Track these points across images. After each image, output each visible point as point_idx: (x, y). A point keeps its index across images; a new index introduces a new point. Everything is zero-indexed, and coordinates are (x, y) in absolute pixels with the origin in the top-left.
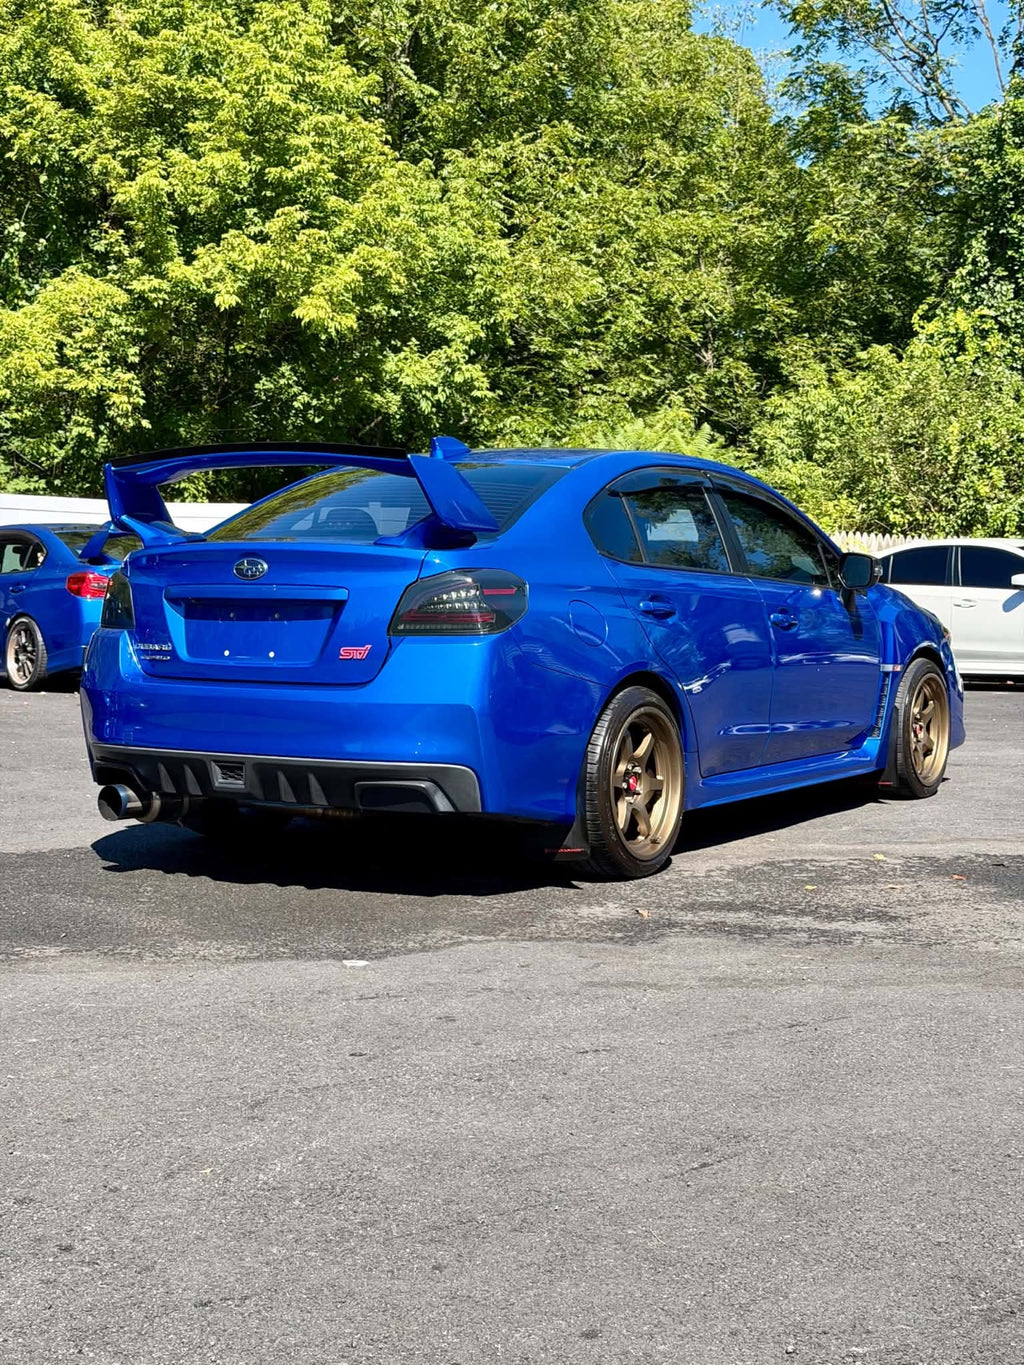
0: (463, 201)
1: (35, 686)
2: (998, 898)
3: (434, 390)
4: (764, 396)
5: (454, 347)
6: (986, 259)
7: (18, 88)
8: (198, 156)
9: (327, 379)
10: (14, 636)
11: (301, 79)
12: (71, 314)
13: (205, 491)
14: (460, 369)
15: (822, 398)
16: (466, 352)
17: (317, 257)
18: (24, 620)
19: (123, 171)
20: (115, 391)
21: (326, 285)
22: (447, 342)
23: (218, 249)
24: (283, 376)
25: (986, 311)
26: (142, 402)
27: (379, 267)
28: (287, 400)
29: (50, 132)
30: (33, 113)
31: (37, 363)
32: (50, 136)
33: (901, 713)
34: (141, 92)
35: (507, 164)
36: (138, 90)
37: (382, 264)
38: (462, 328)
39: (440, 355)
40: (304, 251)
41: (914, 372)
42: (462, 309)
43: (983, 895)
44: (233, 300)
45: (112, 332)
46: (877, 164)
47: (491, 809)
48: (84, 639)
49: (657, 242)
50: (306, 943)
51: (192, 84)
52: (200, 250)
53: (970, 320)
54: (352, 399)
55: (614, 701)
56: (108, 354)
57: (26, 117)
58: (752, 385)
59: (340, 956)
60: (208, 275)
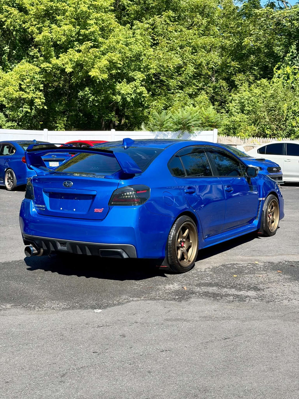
0: (139, 37)
1: (13, 189)
2: (290, 280)
3: (131, 94)
4: (230, 92)
5: (137, 82)
6: (296, 51)
7: (6, 6)
8: (60, 26)
9: (99, 91)
10: (7, 175)
11: (91, 3)
12: (23, 75)
13: (64, 127)
14: (139, 88)
15: (246, 94)
16: (140, 83)
17: (96, 57)
18: (10, 170)
19: (38, 31)
20: (36, 98)
21: (98, 65)
22: (135, 80)
23: (66, 55)
24: (86, 91)
25: (296, 67)
26: (44, 101)
27: (114, 59)
28: (88, 98)
29: (16, 20)
30: (11, 14)
31: (13, 90)
32: (16, 21)
33: (265, 212)
34: (43, 7)
35: (152, 25)
36: (42, 7)
37: (115, 58)
38: (139, 76)
39: (133, 84)
40: (92, 55)
41: (274, 88)
42: (139, 70)
43: (286, 279)
44: (71, 70)
45: (35, 80)
46: (264, 21)
47: (140, 257)
48: (27, 176)
49: (198, 47)
50: (84, 302)
51: (58, 5)
52: (61, 55)
53: (291, 69)
54: (107, 98)
55: (177, 221)
56: (34, 87)
57: (9, 15)
58: (227, 88)
59: (93, 308)
60: (63, 62)
